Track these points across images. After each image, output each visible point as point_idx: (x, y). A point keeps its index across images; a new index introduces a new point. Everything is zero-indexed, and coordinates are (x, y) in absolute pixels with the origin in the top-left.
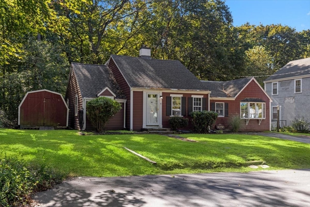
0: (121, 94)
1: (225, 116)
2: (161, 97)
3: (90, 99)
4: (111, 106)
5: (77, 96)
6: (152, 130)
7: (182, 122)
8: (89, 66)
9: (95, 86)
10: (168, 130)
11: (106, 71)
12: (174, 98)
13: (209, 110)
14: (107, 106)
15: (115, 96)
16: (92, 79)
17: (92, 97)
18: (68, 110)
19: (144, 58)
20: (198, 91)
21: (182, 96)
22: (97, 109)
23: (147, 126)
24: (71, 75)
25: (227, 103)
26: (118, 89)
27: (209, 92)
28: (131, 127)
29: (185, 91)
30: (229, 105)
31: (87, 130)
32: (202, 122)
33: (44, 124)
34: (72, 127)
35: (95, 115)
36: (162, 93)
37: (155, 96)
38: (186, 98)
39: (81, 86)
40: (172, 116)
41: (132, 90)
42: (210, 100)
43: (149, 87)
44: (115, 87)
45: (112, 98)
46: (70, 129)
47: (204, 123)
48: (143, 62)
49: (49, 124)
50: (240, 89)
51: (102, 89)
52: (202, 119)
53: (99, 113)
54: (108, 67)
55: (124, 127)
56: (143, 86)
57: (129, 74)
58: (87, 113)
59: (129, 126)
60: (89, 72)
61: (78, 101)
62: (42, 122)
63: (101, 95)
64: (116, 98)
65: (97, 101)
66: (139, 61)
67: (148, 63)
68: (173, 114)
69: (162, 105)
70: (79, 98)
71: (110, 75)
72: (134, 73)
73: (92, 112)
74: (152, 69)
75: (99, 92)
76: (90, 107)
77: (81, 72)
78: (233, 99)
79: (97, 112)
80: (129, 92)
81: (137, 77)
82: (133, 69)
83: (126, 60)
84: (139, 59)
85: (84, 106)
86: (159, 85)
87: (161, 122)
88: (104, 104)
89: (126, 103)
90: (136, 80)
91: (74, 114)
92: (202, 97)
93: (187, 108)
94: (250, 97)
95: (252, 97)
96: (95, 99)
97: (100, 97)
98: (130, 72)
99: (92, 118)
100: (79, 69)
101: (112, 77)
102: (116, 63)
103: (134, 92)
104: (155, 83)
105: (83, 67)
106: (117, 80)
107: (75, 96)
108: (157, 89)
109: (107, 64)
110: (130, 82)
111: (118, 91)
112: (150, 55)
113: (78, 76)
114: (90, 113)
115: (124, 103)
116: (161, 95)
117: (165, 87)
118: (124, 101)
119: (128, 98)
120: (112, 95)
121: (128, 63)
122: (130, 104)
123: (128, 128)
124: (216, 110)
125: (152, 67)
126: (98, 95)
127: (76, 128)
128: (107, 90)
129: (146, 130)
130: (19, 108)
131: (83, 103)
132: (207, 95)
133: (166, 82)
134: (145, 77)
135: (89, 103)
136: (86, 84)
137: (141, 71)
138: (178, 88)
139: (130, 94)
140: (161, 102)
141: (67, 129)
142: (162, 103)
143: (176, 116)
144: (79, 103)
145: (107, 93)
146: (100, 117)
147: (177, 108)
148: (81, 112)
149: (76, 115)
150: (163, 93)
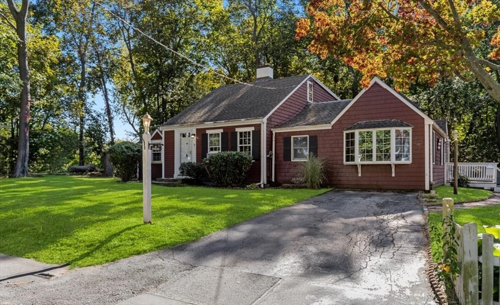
12: (211, 135)
19: (259, 81)
20: (243, 122)
21: (222, 131)
23: (179, 175)
25: (315, 136)
28: (163, 177)
29: (223, 124)
30: (318, 139)
36: (195, 130)
38: (227, 133)
41: (163, 130)
43: (182, 123)
69: (197, 147)
74: (238, 96)
78: (331, 128)
92: (253, 128)
93: (229, 149)
103: (166, 132)
108: (187, 126)
116: (195, 133)
124: (294, 149)
128: (157, 132)
132: (260, 125)
142: (195, 143)
147: (215, 150)
150: (197, 129)
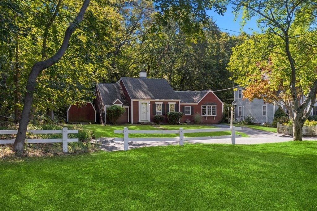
0: (127, 102)
1: (191, 114)
2: (149, 104)
3: (109, 106)
4: (120, 110)
5: (101, 104)
6: (143, 123)
7: (160, 119)
8: (108, 84)
9: (111, 98)
10: (153, 123)
11: (118, 87)
12: (157, 104)
13: (180, 111)
14: (118, 110)
15: (123, 104)
16: (110, 93)
17: (109, 105)
18: (96, 112)
19: (142, 78)
20: (172, 100)
21: (162, 103)
22: (112, 112)
23: (141, 121)
24: (96, 90)
25: (193, 107)
26: (125, 99)
27: (179, 100)
28: (132, 122)
29: (164, 100)
30: (194, 108)
31: (107, 123)
32: (173, 118)
33: (82, 121)
34: (98, 122)
35: (111, 115)
37: (146, 104)
38: (164, 104)
39: (103, 98)
40: (156, 115)
41: (132, 100)
42: (180, 105)
43: (142, 98)
44: (123, 98)
45: (121, 105)
46: (97, 124)
47: (174, 119)
48: (141, 81)
49: (85, 121)
50: (202, 97)
51: (115, 100)
52: (173, 117)
53: (113, 114)
54: (119, 85)
55: (128, 122)
56: (138, 98)
57: (131, 91)
58: (107, 114)
59: (131, 121)
60: (108, 89)
61: (102, 107)
62: (81, 119)
63: (114, 104)
64: (123, 105)
65: (112, 108)
66: (138, 81)
67: (144, 82)
68: (157, 114)
69: (150, 109)
70: (102, 105)
71: (121, 90)
72: (134, 90)
73: (110, 114)
74: (146, 86)
75: (113, 102)
76: (108, 111)
77: (103, 89)
78: (197, 104)
79: (112, 113)
80: (131, 102)
81: (136, 92)
82: (134, 87)
83: (130, 81)
84: (139, 79)
85: (105, 110)
86: (149, 97)
87: (150, 119)
88: (116, 109)
89: (129, 108)
90: (135, 94)
91: (99, 115)
92: (175, 103)
93: (165, 110)
94: (208, 102)
95: (210, 102)
96: (111, 106)
97: (114, 105)
98: (132, 89)
99: (110, 117)
100: (102, 87)
101: (122, 92)
102: (124, 83)
103: (133, 102)
104: (146, 96)
105: (104, 85)
106: (124, 94)
107: (99, 103)
108: (147, 100)
109: (119, 83)
110: (131, 96)
111: (125, 101)
112: (146, 76)
113: (101, 92)
114: (108, 114)
115: (128, 108)
116: (150, 103)
117: (152, 98)
118: (128, 107)
119: (130, 105)
120: (121, 104)
121: (132, 83)
122: (131, 109)
123: (130, 122)
124: (186, 111)
125: (146, 84)
126: (113, 104)
127: (100, 123)
128: (118, 101)
129: (140, 123)
130: (68, 111)
131: (104, 108)
132: (178, 102)
133: (154, 95)
134: (141, 92)
135: (108, 109)
136: (106, 97)
137: (139, 88)
138: (160, 98)
139: (131, 103)
140: (149, 107)
141: (95, 123)
143: (159, 115)
144: (102, 108)
145: (118, 103)
146: (114, 116)
147: (159, 110)
148: (103, 114)
149: (101, 115)
150: (150, 102)
